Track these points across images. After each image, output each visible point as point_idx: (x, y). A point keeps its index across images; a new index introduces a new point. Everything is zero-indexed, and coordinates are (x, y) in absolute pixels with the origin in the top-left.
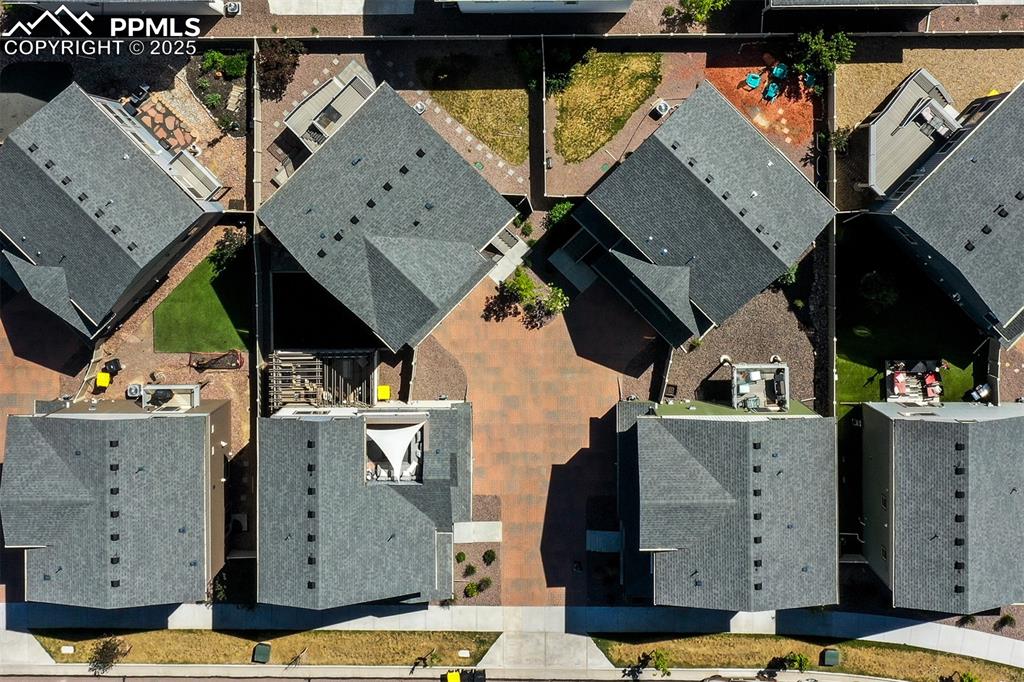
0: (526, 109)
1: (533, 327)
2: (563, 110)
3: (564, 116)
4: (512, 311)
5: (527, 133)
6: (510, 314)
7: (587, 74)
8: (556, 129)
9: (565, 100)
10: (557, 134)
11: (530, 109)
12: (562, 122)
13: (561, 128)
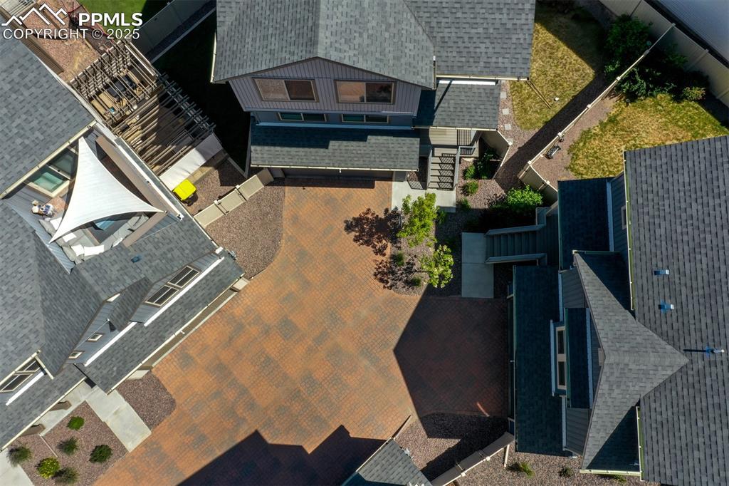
0: (579, 89)
1: (381, 280)
2: (613, 120)
3: (608, 127)
4: (379, 245)
5: (558, 109)
6: (374, 247)
7: (669, 113)
8: (589, 131)
9: (624, 114)
10: (586, 136)
11: (582, 92)
12: (601, 130)
13: (597, 135)
